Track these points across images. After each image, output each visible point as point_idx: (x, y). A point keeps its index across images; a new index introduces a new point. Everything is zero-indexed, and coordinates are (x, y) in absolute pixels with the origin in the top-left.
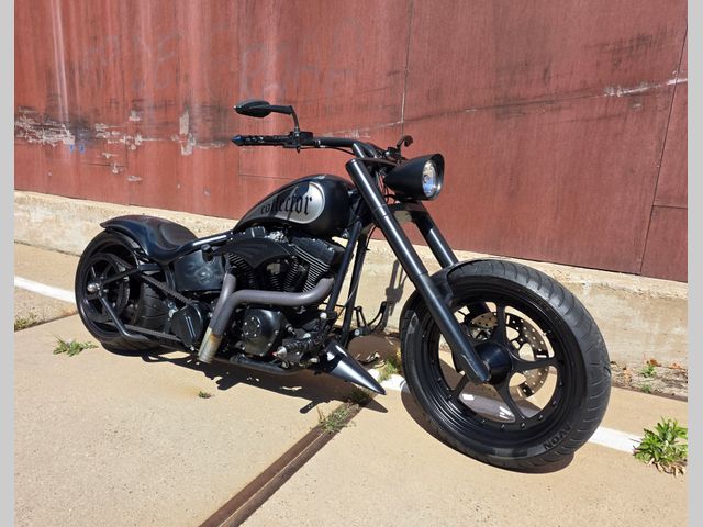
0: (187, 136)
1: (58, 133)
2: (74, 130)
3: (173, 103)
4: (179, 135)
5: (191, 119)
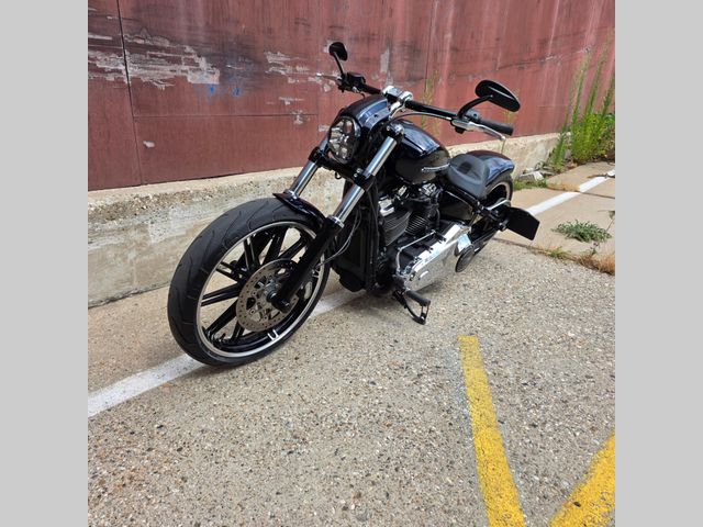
0: (386, 75)
1: (176, 61)
2: (218, 59)
3: (376, 37)
4: (378, 73)
5: (391, 56)
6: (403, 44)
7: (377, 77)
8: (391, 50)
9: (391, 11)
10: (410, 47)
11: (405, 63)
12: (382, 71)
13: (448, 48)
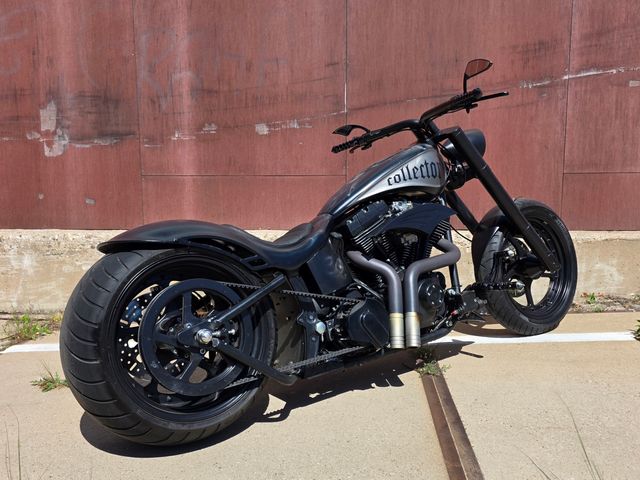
0: (55, 133)
3: (27, 93)
4: (39, 132)
5: (60, 111)
6: (81, 95)
7: (38, 136)
8: (58, 104)
9: (51, 61)
10: (95, 97)
11: (91, 117)
12: (43, 128)
13: (185, 90)
